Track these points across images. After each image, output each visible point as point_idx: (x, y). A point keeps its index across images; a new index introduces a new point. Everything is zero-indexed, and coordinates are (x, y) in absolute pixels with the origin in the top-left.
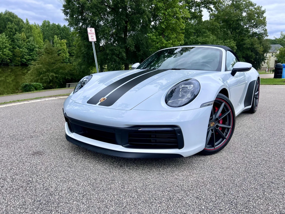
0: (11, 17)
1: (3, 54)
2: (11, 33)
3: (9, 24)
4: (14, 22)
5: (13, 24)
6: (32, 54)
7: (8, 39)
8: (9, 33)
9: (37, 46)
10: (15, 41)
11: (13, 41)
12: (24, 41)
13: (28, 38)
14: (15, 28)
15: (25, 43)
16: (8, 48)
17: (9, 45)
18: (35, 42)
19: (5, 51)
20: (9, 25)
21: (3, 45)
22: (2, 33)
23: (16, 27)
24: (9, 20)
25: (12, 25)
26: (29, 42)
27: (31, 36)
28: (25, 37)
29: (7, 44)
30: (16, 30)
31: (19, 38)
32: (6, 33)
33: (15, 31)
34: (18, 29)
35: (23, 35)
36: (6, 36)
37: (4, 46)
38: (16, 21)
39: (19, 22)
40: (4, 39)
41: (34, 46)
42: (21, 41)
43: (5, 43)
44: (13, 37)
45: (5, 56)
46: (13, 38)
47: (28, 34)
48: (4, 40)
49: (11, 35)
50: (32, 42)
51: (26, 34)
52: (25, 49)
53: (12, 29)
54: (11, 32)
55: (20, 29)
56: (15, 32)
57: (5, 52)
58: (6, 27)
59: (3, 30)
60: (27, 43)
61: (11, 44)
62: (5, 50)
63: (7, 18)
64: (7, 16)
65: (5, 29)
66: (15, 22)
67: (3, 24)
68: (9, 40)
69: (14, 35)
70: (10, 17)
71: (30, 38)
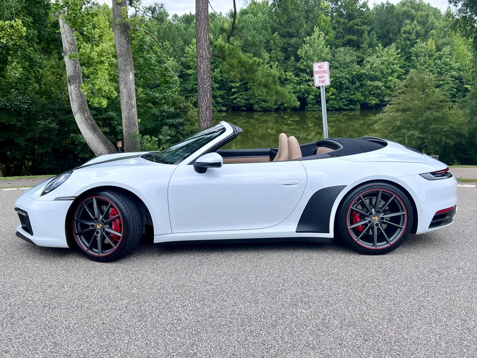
0: (414, 8)
1: (386, 87)
2: (408, 42)
3: (406, 24)
4: (418, 19)
5: (415, 22)
6: (442, 85)
7: (399, 56)
8: (403, 43)
9: (456, 64)
10: (412, 58)
11: (408, 59)
12: (430, 56)
13: (439, 49)
14: (417, 32)
15: (431, 62)
16: (396, 74)
17: (400, 67)
18: (452, 56)
19: (390, 81)
20: (408, 26)
21: (387, 68)
22: (391, 44)
23: (419, 28)
24: (408, 15)
25: (413, 26)
26: (440, 58)
27: (447, 44)
28: (434, 47)
29: (395, 66)
30: (418, 35)
31: (421, 52)
32: (398, 43)
33: (415, 37)
34: (423, 32)
35: (429, 43)
36: (397, 49)
37: (390, 71)
38: (422, 16)
39: (428, 17)
40: (392, 55)
41: (450, 65)
42: (425, 56)
43: (393, 65)
44: (410, 50)
45: (388, 91)
46: (410, 53)
47: (440, 42)
48: (392, 58)
49: (407, 45)
50: (446, 58)
51: (436, 41)
52: (429, 73)
53: (411, 34)
54: (409, 40)
55: (427, 32)
56: (416, 39)
57: (390, 83)
58: (400, 31)
59: (394, 38)
60: (436, 61)
61: (404, 64)
62: (390, 78)
63: (405, 12)
64: (405, 8)
65: (398, 36)
66: (420, 19)
67: (396, 27)
68: (402, 56)
69: (412, 45)
70: (410, 9)
71: (444, 49)
